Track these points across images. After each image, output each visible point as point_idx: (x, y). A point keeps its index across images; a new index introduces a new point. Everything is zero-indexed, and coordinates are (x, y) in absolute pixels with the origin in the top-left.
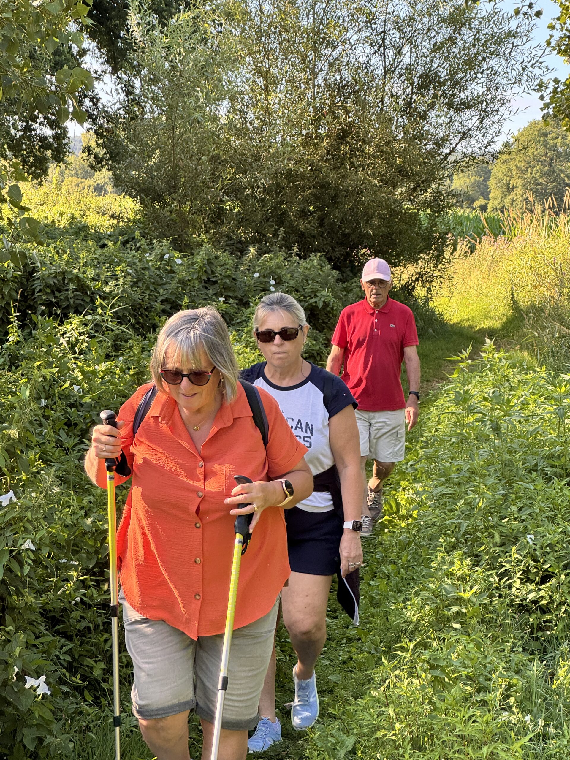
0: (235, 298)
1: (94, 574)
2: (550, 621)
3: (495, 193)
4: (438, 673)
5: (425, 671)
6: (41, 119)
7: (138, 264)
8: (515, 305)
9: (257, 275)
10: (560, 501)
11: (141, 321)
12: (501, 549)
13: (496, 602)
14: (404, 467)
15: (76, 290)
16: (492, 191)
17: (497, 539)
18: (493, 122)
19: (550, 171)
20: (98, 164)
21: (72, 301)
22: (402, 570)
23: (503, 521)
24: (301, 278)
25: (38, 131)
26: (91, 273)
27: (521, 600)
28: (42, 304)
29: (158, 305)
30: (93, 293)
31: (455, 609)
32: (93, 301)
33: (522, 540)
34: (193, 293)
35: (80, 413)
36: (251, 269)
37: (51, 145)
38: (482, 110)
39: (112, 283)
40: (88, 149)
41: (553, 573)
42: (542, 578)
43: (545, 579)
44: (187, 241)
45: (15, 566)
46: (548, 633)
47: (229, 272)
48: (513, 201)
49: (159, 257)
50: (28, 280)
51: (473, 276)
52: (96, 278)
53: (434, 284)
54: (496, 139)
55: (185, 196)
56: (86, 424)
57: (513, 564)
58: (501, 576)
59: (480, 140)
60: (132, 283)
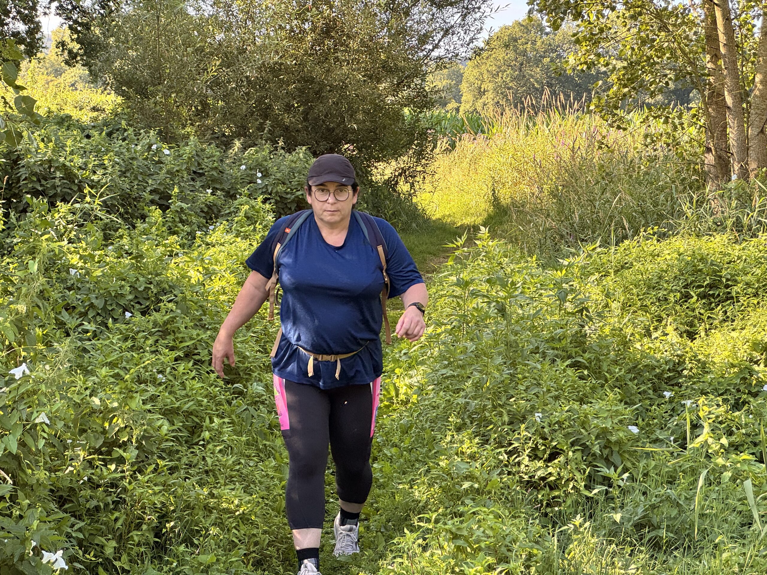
0: (222, 190)
1: (101, 453)
2: (558, 497)
3: (467, 97)
4: (461, 542)
5: (448, 540)
6: (14, 13)
7: (126, 154)
8: (496, 201)
9: (243, 167)
10: (563, 381)
11: (130, 211)
12: (509, 427)
13: (506, 479)
14: (397, 356)
15: (63, 178)
16: (464, 94)
17: (506, 418)
18: (475, 20)
19: (520, 75)
20: (73, 59)
21: (59, 190)
22: (405, 453)
23: (511, 400)
24: (287, 170)
25: (11, 25)
26: (78, 161)
27: (530, 477)
28: (28, 193)
29: (147, 196)
30: (80, 182)
31: (466, 485)
32: (81, 190)
33: (530, 418)
34: (182, 184)
35: (79, 297)
36: (237, 161)
37: (25, 39)
38: (463, 7)
39: (100, 172)
40: (62, 44)
41: (561, 450)
42: (549, 455)
43: (553, 456)
44: (172, 133)
45: (29, 441)
46: (556, 509)
47: (216, 164)
48: (485, 105)
49: (147, 146)
50: (12, 168)
51: (453, 173)
52: (84, 167)
53: (417, 179)
54: (479, 36)
55: (171, 87)
56: (85, 307)
57: (522, 441)
58: (510, 454)
59: (462, 37)
60: (119, 173)
